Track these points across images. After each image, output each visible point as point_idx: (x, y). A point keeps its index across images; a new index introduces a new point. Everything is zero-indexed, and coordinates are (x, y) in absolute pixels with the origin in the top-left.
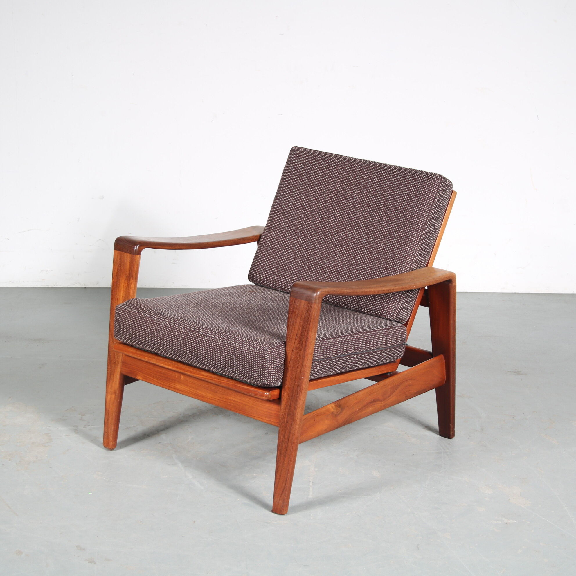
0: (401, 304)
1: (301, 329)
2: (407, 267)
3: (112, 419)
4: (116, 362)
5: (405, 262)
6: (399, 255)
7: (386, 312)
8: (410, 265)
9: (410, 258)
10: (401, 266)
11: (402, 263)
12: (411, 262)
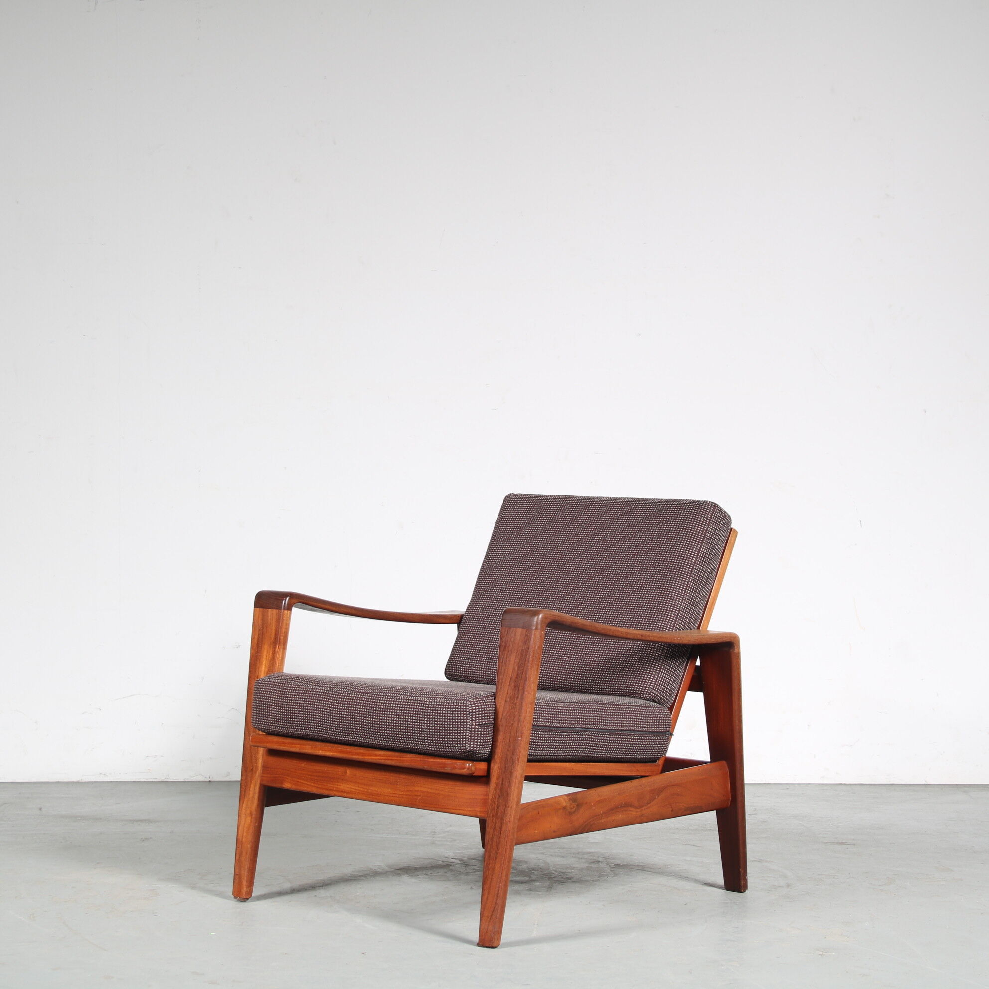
1: (517, 668)
3: (246, 854)
4: (254, 769)
12: (675, 618)
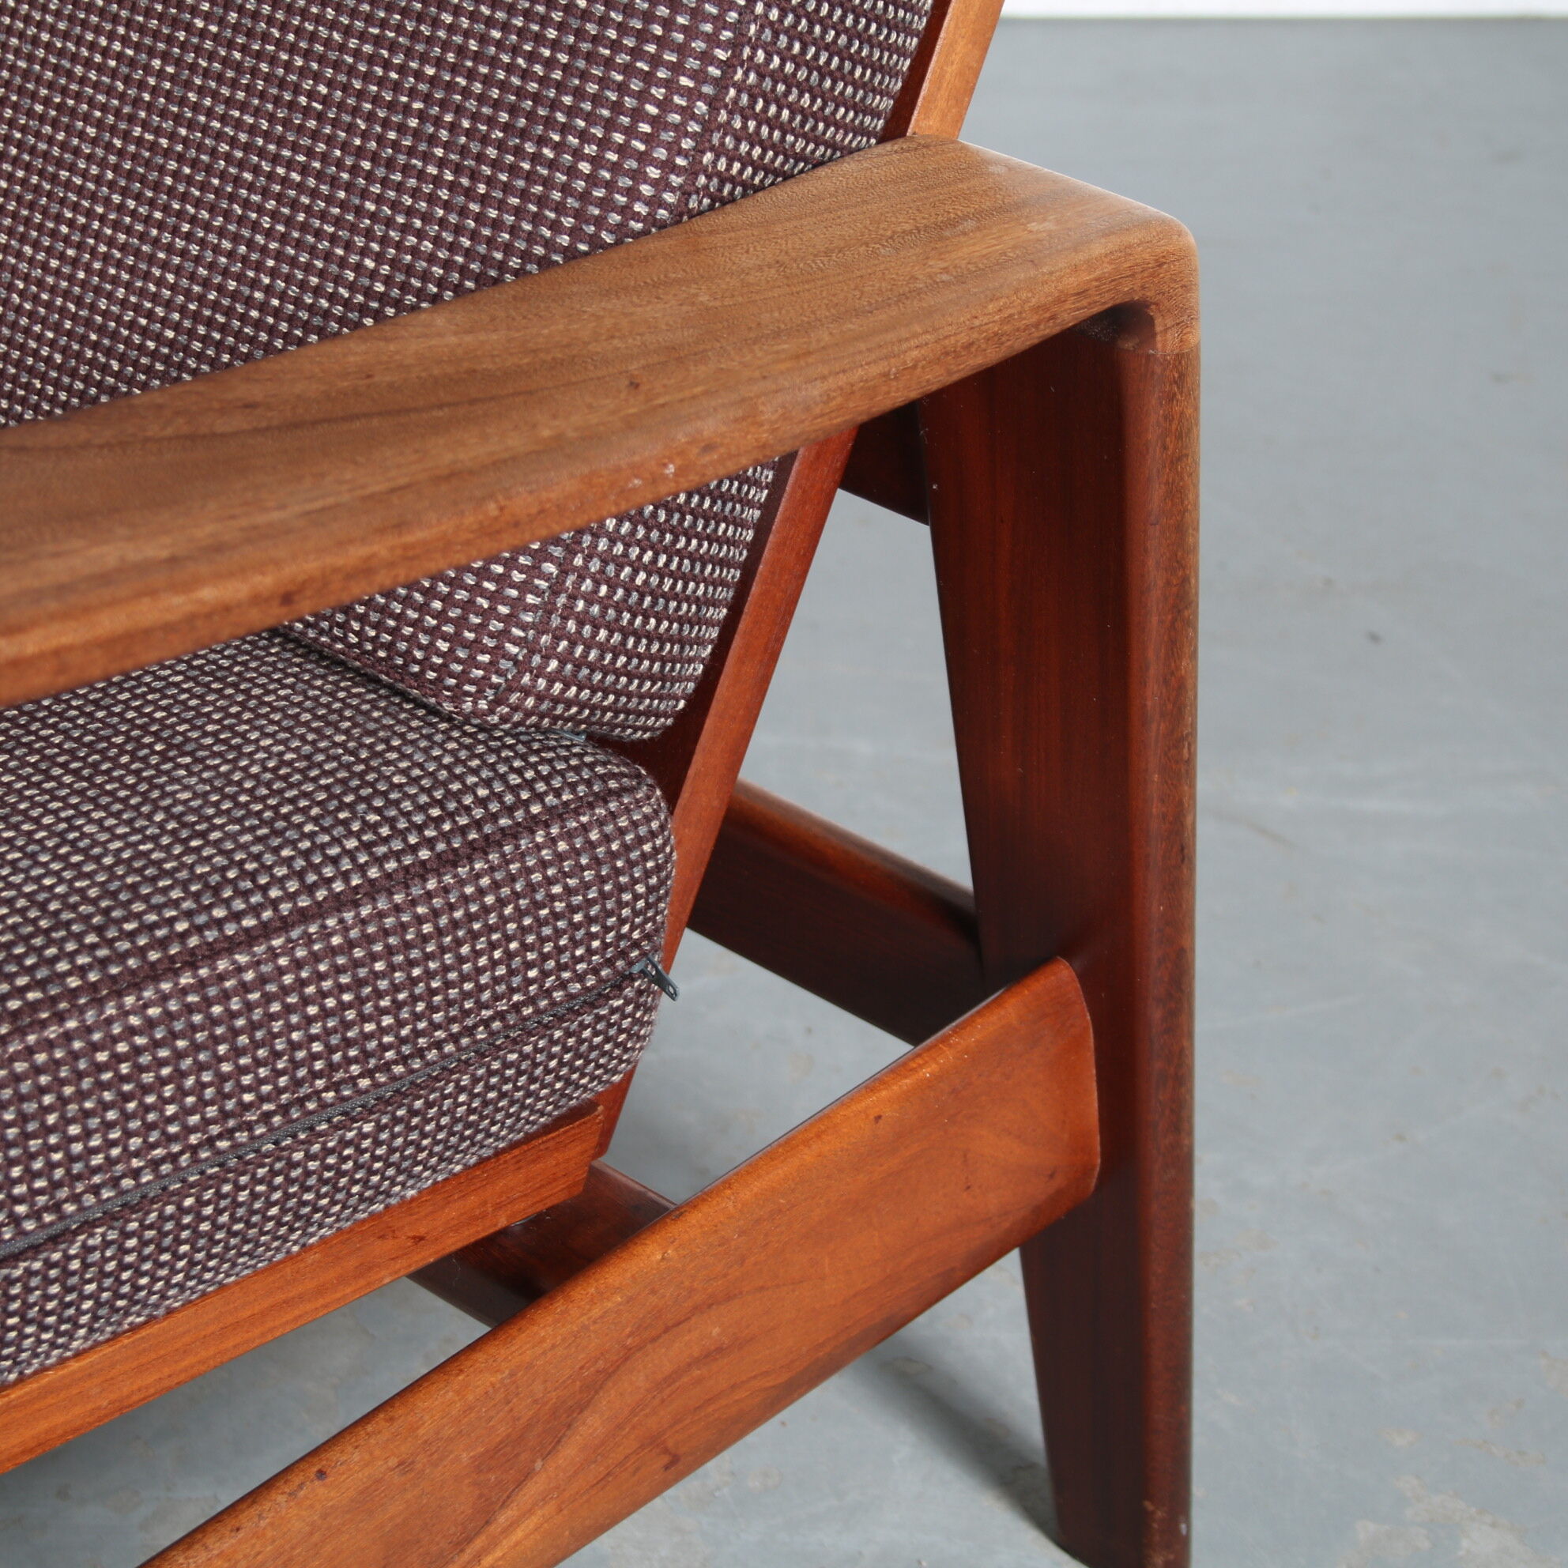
0: (595, 566)
2: (653, 173)
5: (638, 115)
6: (580, 34)
7: (444, 646)
8: (687, 144)
9: (692, 63)
10: (590, 149)
11: (610, 125)
12: (701, 107)
